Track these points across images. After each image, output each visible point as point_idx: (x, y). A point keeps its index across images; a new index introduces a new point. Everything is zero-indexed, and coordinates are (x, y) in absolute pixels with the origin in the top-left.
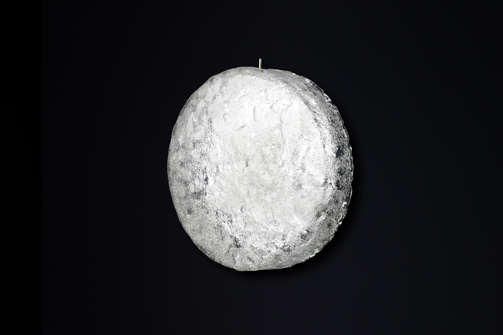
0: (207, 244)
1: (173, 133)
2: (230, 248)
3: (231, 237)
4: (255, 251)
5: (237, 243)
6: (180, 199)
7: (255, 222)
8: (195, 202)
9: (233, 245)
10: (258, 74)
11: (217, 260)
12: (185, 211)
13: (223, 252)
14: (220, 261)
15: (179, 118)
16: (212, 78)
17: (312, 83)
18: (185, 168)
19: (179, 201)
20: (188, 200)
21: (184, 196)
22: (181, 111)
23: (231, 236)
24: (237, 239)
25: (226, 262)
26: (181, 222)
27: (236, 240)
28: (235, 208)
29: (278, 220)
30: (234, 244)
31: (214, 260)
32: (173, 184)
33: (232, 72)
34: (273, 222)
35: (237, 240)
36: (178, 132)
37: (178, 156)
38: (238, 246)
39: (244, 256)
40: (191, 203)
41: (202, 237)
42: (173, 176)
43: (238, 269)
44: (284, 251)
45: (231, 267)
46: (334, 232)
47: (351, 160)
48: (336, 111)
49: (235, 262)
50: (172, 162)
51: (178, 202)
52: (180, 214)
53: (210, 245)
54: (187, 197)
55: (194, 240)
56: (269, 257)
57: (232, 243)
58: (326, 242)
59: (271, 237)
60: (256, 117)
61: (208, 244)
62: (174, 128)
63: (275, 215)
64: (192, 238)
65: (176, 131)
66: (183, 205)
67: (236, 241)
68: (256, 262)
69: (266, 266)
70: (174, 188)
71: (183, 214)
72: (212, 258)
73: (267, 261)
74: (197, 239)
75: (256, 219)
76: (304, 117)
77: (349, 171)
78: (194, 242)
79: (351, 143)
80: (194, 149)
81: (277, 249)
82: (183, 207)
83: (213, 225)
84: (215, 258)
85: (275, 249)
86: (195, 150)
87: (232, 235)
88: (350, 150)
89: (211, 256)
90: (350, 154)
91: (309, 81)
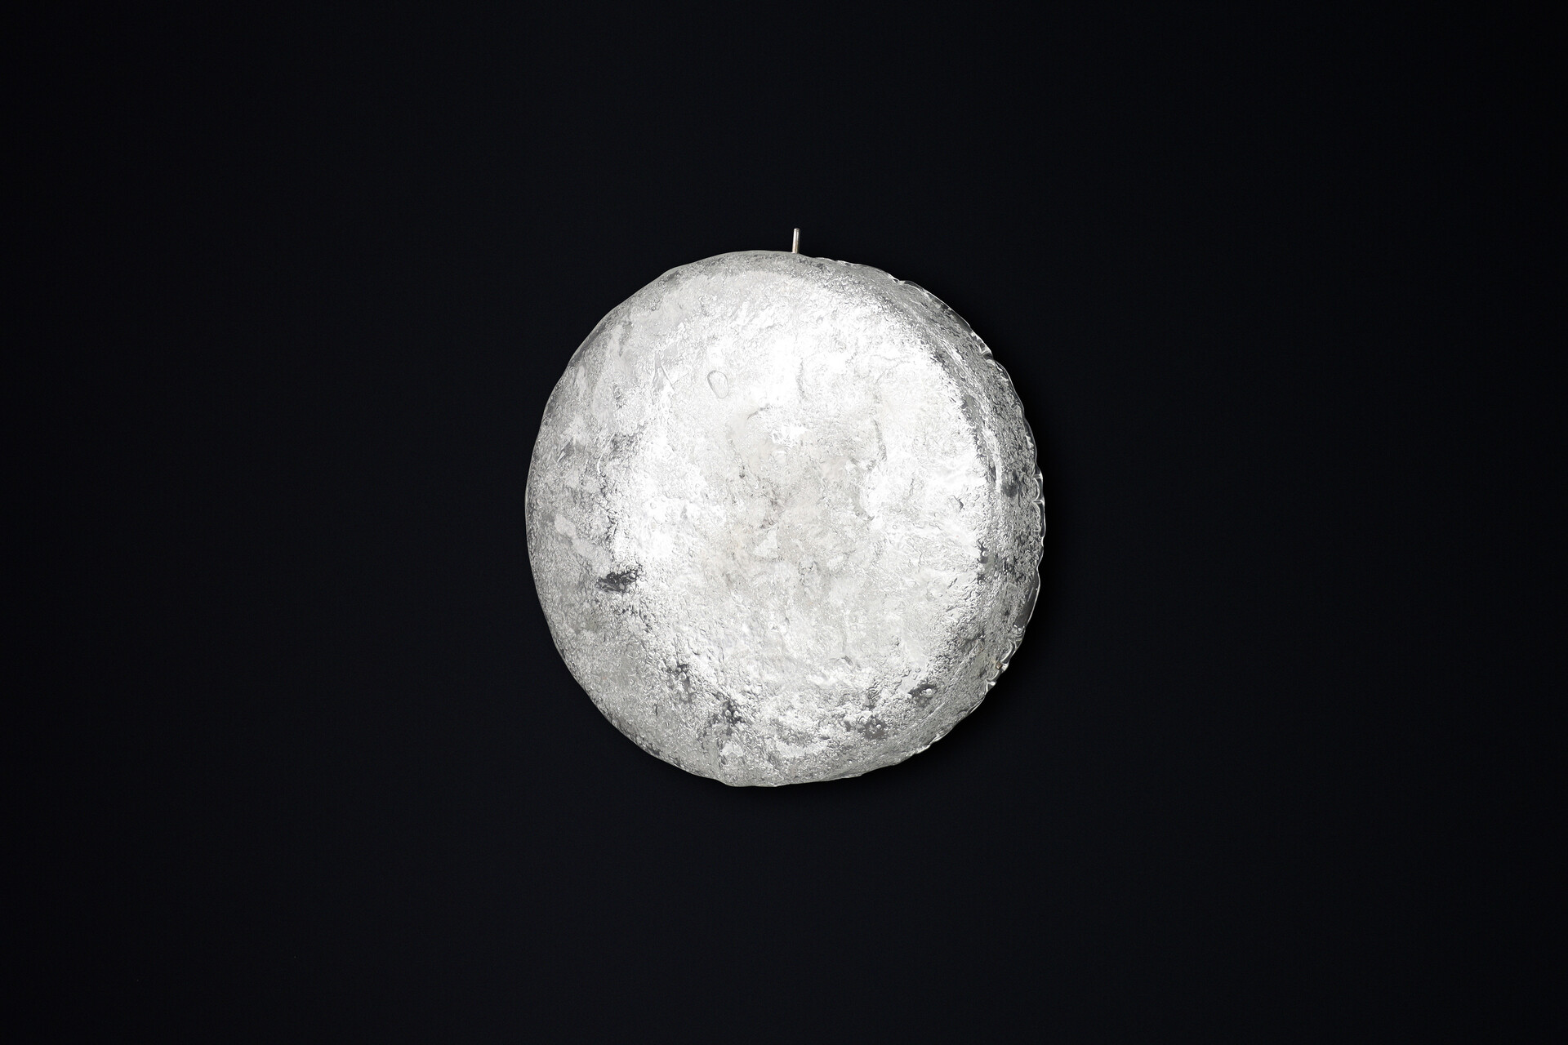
0: (640, 712)
1: (549, 411)
2: (711, 726)
3: (717, 696)
4: (786, 734)
5: (733, 712)
6: (563, 588)
7: (789, 659)
8: (610, 599)
9: (720, 717)
10: (811, 273)
11: (667, 756)
12: (577, 622)
13: (689, 735)
14: (676, 759)
15: (571, 371)
16: (674, 274)
17: (939, 303)
18: (584, 508)
19: (561, 595)
20: (589, 592)
21: (577, 583)
22: (575, 354)
23: (716, 693)
24: (734, 701)
25: (694, 761)
26: (562, 651)
27: (730, 705)
28: (732, 620)
29: (857, 656)
30: (723, 714)
31: (659, 754)
32: (543, 547)
33: (735, 262)
34: (843, 661)
35: (732, 704)
36: (565, 411)
37: (562, 474)
38: (735, 721)
39: (751, 748)
40: (597, 601)
41: (628, 694)
42: (543, 525)
43: (728, 781)
44: (868, 736)
45: (707, 776)
46: (987, 690)
47: (1040, 506)
48: (1005, 380)
49: (724, 764)
50: (541, 488)
51: (557, 597)
52: (561, 628)
53: (650, 716)
54: (587, 584)
55: (602, 700)
56: (823, 751)
57: (719, 712)
58: (963, 715)
59: (835, 699)
60: (804, 386)
61: (644, 712)
62: (551, 398)
63: (849, 641)
64: (593, 695)
65: (560, 408)
66: (573, 605)
67: (729, 707)
68: (786, 764)
69: (811, 775)
70: (546, 560)
71: (572, 631)
72: (652, 749)
73: (816, 762)
74: (609, 698)
75: (791, 650)
76: (939, 394)
77: (1037, 533)
78: (599, 706)
79: (1043, 463)
80: (614, 458)
81: (848, 730)
82: (571, 611)
83: (662, 662)
84: (662, 749)
85: (844, 729)
86: (617, 461)
87: (721, 690)
88: (1039, 480)
89: (651, 744)
90: (1038, 490)
91: (931, 297)
